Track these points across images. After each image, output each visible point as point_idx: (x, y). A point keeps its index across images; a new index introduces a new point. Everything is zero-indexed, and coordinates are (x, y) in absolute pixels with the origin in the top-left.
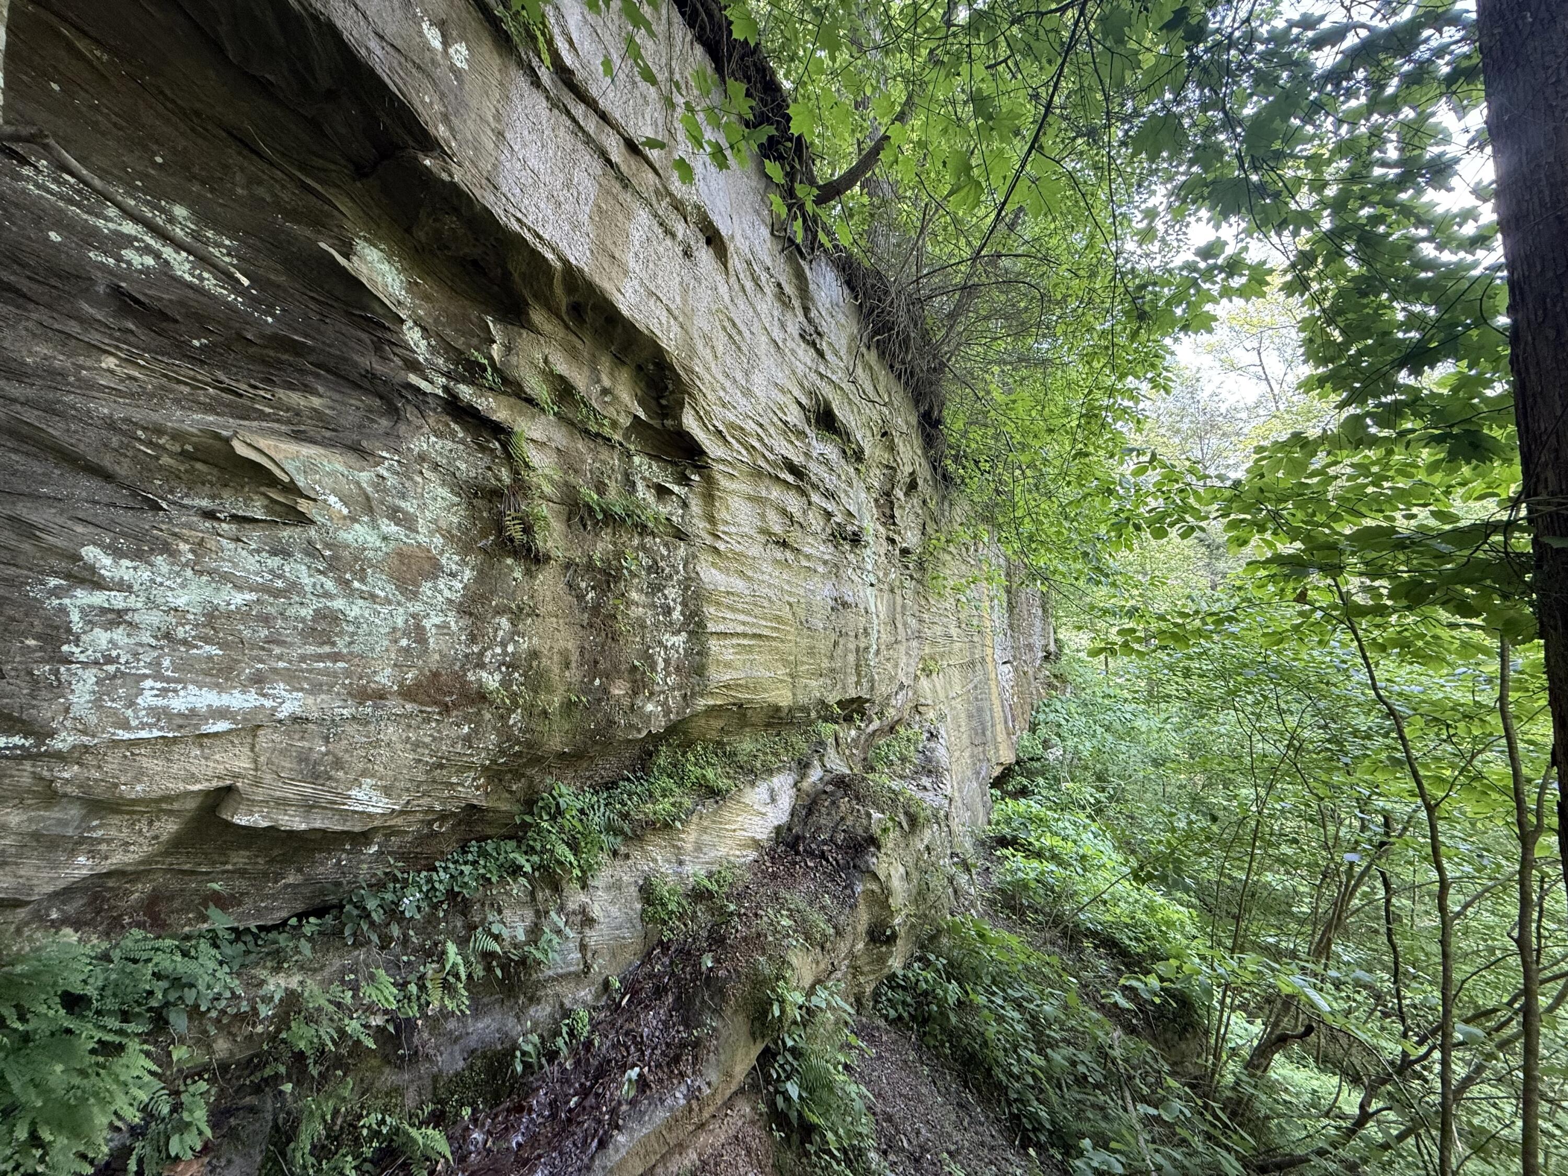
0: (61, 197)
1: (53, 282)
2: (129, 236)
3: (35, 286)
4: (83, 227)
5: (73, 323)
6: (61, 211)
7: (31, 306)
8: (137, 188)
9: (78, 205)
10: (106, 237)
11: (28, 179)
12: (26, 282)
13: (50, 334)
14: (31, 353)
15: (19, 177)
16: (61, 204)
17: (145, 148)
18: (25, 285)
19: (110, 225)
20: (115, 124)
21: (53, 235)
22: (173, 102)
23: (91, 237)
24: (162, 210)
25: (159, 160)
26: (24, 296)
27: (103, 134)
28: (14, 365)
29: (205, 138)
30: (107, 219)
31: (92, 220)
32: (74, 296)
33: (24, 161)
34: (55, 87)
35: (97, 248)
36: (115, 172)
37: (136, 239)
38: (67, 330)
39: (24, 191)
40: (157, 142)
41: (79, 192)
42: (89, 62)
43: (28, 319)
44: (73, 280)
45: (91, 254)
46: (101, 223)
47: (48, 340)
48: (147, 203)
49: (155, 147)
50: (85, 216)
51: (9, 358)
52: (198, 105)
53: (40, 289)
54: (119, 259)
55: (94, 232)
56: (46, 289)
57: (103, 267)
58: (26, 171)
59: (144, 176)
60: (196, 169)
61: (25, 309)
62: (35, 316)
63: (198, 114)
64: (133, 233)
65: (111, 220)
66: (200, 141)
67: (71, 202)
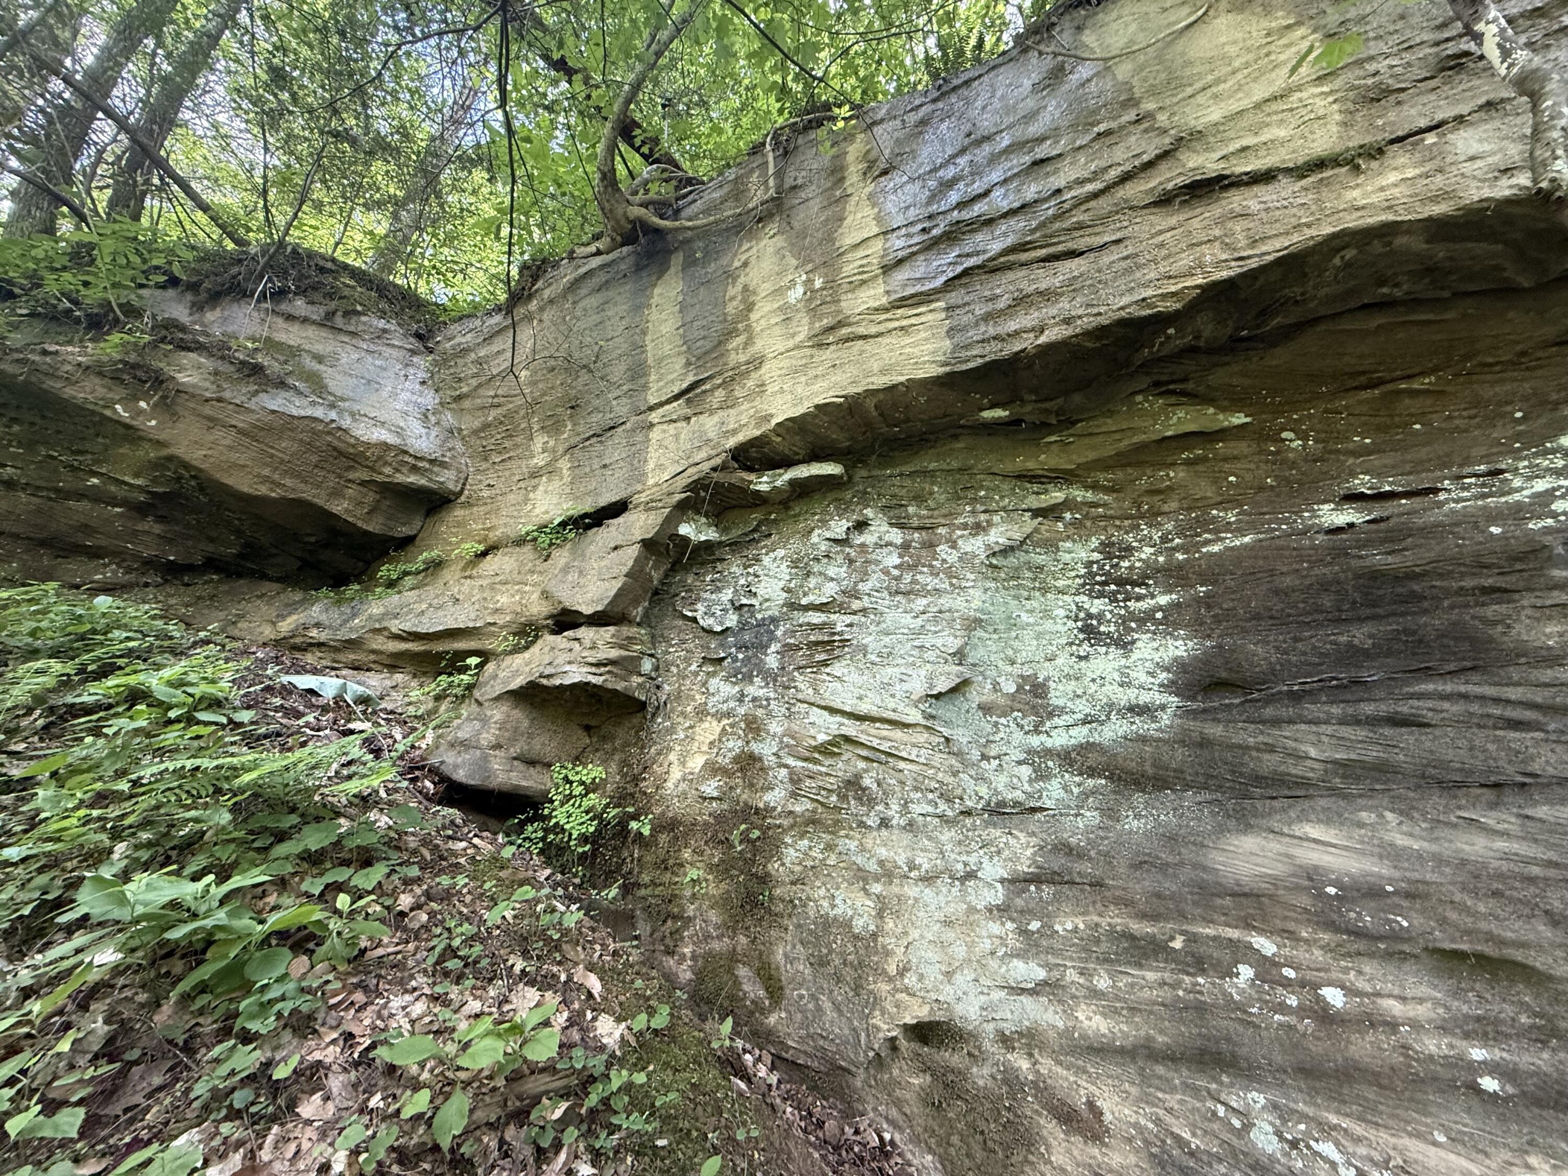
0: (1476, 497)
1: (1518, 566)
2: (1547, 491)
3: (1508, 578)
4: (1509, 509)
5: (1556, 593)
6: (1485, 507)
7: (1516, 596)
8: (1519, 450)
9: (1491, 495)
10: (1531, 504)
11: (1447, 501)
12: (1501, 578)
13: (1548, 612)
14: (1549, 638)
15: (1440, 505)
16: (1480, 503)
17: (1503, 416)
18: (1501, 582)
19: (1525, 493)
20: (1470, 418)
21: (1494, 530)
22: (1497, 363)
23: (1518, 513)
24: (1553, 451)
25: (1519, 415)
26: (1506, 591)
27: (1466, 431)
28: (1544, 653)
29: (1541, 367)
30: (1518, 490)
31: (1510, 499)
32: (1542, 568)
33: (1436, 491)
34: (1418, 426)
35: (1531, 518)
36: (1494, 450)
37: (1554, 489)
38: (1557, 601)
39: (1452, 511)
40: (1508, 403)
41: (1483, 485)
42: (1427, 392)
43: (1523, 608)
44: (1532, 557)
45: (1531, 526)
46: (1517, 497)
47: (1550, 618)
48: (1536, 455)
49: (1509, 408)
50: (1503, 499)
51: (1537, 648)
52: (1519, 348)
53: (1513, 578)
54: (1554, 515)
55: (1518, 507)
56: (1518, 575)
57: (1547, 530)
58: (1442, 496)
59: (1517, 437)
60: (1554, 396)
61: (1514, 601)
62: (1525, 603)
63: (1523, 354)
64: (1549, 486)
65: (1522, 489)
66: (1539, 373)
67: (1484, 496)
